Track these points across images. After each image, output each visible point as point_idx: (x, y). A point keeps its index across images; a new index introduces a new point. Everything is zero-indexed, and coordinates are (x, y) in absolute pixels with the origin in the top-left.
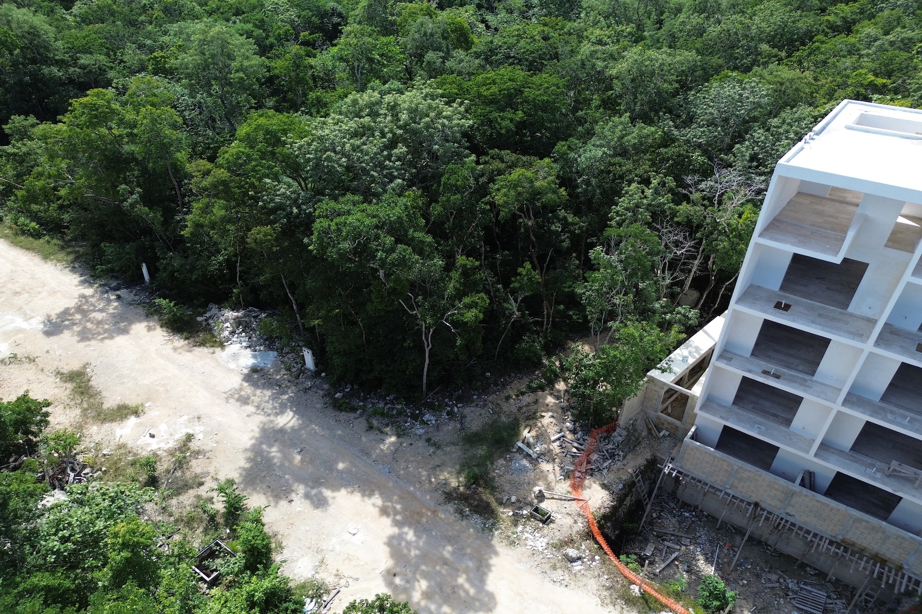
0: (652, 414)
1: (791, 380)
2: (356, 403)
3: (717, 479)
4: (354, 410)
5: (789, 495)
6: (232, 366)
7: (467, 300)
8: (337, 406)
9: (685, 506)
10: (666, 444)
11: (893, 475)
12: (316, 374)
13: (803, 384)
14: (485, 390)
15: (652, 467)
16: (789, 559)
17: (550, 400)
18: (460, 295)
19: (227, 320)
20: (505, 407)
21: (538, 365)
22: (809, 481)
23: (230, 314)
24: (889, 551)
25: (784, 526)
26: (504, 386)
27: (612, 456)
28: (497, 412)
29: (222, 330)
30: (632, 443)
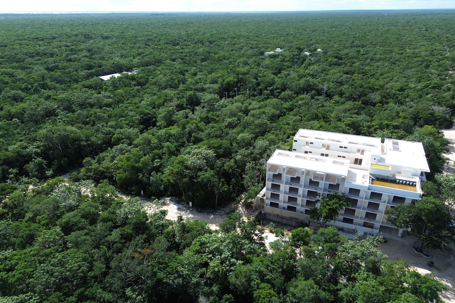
0: (259, 204)
1: (277, 192)
2: (203, 211)
3: (271, 212)
4: (203, 212)
5: (281, 211)
6: (174, 208)
7: (224, 187)
8: (200, 212)
9: (267, 219)
10: (262, 209)
11: (293, 204)
12: (192, 207)
13: (279, 192)
14: (227, 205)
15: (260, 213)
16: (285, 224)
17: (240, 205)
18: (222, 186)
19: (168, 200)
20: (232, 207)
21: (236, 199)
22: (284, 208)
23: (168, 198)
24: (297, 217)
25: (282, 218)
26: (230, 204)
27: (253, 212)
28: (231, 208)
29: (167, 202)
30: (256, 209)
